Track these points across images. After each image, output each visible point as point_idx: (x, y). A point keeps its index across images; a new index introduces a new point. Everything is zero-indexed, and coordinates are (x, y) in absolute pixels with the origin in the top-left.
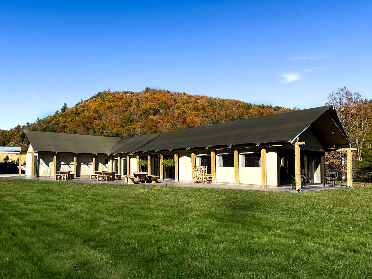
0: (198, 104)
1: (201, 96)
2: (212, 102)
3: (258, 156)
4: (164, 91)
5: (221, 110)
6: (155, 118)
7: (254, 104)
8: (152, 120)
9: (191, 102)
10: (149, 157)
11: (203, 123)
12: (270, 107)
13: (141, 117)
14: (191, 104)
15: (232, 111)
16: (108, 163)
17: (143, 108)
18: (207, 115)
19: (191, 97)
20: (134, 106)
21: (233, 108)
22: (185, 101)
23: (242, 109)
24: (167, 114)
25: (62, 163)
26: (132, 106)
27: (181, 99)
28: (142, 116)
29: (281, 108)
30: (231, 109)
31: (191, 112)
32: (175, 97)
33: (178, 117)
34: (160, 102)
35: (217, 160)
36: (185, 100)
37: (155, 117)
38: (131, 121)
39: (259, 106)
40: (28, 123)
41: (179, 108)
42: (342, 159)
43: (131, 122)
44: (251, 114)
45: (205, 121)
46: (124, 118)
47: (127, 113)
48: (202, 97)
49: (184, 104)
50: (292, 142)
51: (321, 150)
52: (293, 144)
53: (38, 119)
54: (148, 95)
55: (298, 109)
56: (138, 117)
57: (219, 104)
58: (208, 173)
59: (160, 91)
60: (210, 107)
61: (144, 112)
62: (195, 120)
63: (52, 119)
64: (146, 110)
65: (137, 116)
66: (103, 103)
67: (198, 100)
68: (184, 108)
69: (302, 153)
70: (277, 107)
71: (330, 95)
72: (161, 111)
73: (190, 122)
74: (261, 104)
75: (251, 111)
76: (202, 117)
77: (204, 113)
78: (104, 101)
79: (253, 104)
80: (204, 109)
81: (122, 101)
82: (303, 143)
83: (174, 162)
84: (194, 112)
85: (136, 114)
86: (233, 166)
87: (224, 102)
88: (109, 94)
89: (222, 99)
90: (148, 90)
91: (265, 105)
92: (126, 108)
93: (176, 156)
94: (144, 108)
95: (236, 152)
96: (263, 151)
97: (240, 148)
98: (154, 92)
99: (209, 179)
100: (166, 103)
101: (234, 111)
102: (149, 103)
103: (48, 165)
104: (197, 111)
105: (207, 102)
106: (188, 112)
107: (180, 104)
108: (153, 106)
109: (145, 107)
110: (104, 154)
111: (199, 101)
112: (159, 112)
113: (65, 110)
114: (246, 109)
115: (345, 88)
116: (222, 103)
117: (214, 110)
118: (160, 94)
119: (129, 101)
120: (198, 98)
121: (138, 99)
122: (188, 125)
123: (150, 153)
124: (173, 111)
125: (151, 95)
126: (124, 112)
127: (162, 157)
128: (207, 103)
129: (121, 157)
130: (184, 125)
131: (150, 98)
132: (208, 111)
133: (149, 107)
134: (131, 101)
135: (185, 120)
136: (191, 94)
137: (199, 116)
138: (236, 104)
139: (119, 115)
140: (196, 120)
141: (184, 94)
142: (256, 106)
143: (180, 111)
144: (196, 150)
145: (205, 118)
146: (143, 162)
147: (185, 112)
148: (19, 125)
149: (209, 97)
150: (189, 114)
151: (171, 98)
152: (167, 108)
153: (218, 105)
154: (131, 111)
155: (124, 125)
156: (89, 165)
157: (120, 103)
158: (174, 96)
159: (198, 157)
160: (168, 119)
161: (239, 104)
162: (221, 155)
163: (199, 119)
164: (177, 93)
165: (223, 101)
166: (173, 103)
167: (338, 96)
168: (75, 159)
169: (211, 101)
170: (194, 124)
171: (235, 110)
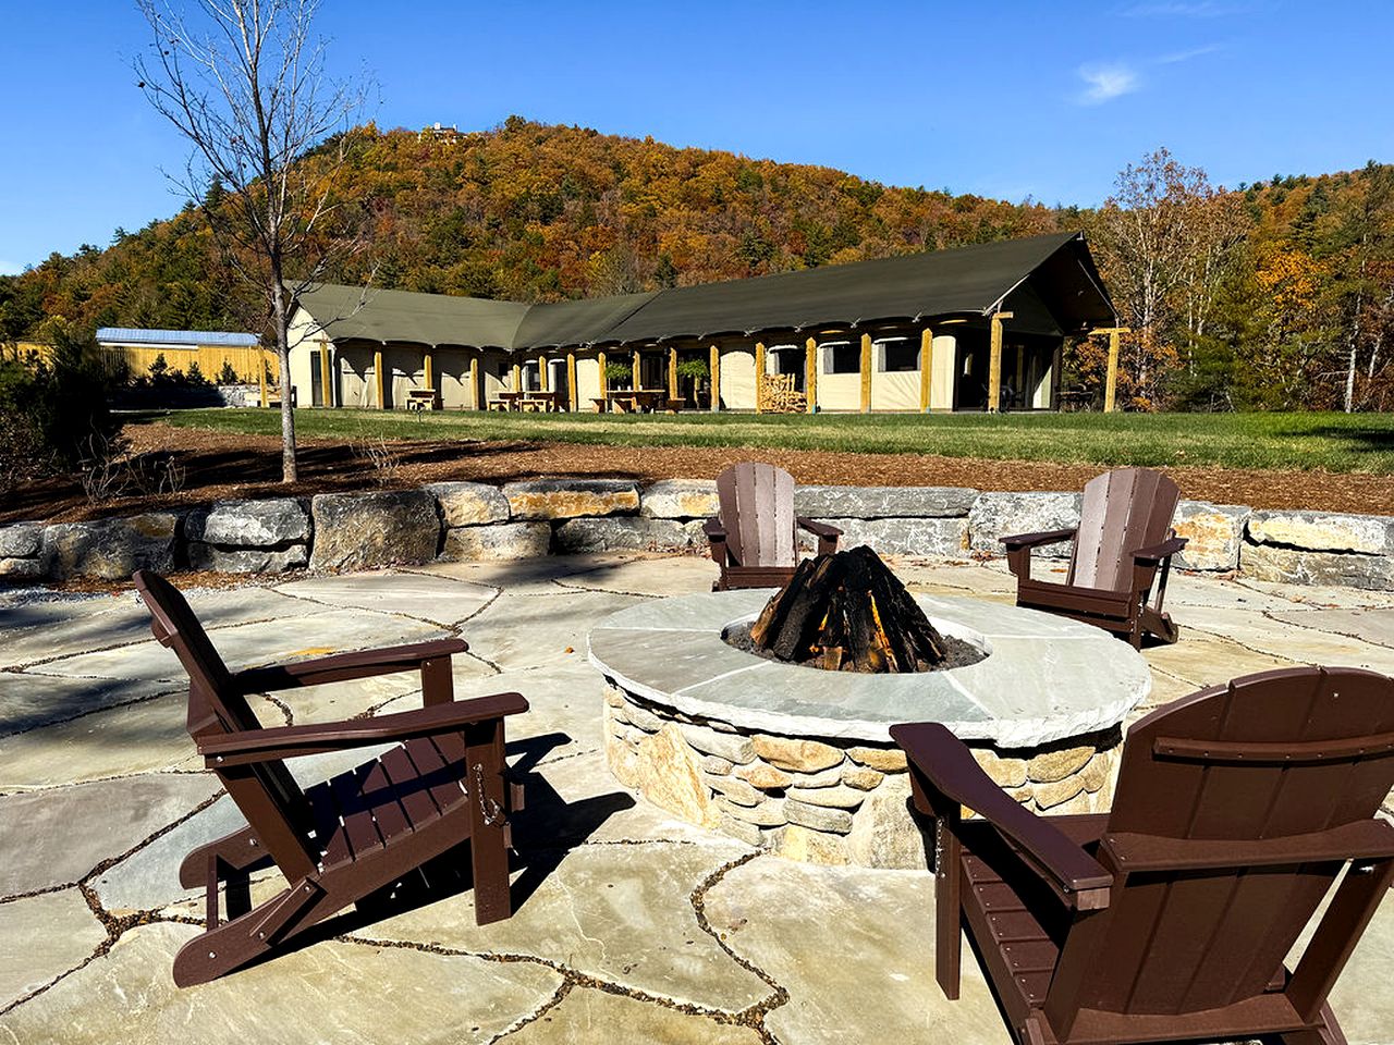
0: (697, 181)
1: (708, 153)
2: (749, 175)
3: (915, 345)
4: (576, 129)
5: (777, 207)
6: (549, 232)
7: (891, 185)
8: (540, 241)
9: (675, 174)
10: (637, 356)
11: (716, 254)
12: (944, 199)
13: (497, 226)
14: (675, 180)
15: (818, 209)
16: (507, 375)
17: (503, 195)
18: (730, 225)
19: (674, 154)
20: (472, 187)
21: (819, 198)
22: (652, 169)
23: (852, 203)
24: (589, 218)
25: (396, 371)
26: (461, 186)
27: (640, 162)
28: (500, 223)
29: (980, 201)
30: (812, 201)
31: (675, 211)
32: (615, 157)
33: (629, 228)
34: (564, 170)
35: (819, 357)
36: (654, 166)
37: (547, 228)
38: (466, 243)
39: (909, 194)
40: (85, 248)
41: (631, 197)
42: (1139, 370)
43: (463, 248)
44: (880, 221)
45: (724, 245)
46: (439, 229)
47: (445, 213)
48: (712, 157)
49: (650, 180)
50: (986, 312)
51: (1056, 333)
52: (987, 317)
53: (121, 233)
54: (519, 144)
55: (1036, 204)
56: (488, 229)
57: (773, 182)
58: (796, 390)
59: (560, 129)
60: (740, 195)
61: (507, 209)
62: (688, 241)
63: (178, 233)
64: (512, 201)
65: (485, 223)
66: (357, 173)
67: (698, 165)
68: (650, 198)
69: (1007, 337)
70: (969, 198)
71: (1119, 176)
72: (569, 206)
73: (672, 248)
74: (915, 188)
75: (879, 210)
76: (714, 233)
77: (721, 217)
78: (358, 168)
79: (887, 184)
80: (719, 202)
81: (425, 165)
82: (1010, 315)
83: (708, 366)
84: (684, 212)
85: (480, 216)
86: (858, 371)
87: (788, 177)
88: (374, 140)
89: (782, 166)
90: (515, 125)
91: (929, 190)
92: (442, 192)
93: (714, 350)
94: (506, 193)
95: (865, 338)
96: (927, 333)
97: (874, 329)
98: (541, 136)
99: (800, 404)
100: (583, 177)
101: (822, 209)
102: (524, 175)
103: (362, 375)
104: (696, 209)
105: (730, 174)
106: (666, 212)
107: (636, 182)
108: (538, 188)
109: (506, 189)
110: (500, 350)
111: (703, 172)
112: (561, 210)
113: (218, 200)
114: (864, 204)
115: (1165, 153)
116: (781, 181)
117: (755, 206)
118: (561, 141)
119: (450, 169)
120: (698, 160)
121: (481, 161)
122: (666, 261)
123: (637, 346)
124: (610, 205)
125: (530, 146)
126: (436, 206)
127: (673, 353)
128: (732, 179)
129: (548, 358)
130: (652, 258)
131: (527, 154)
132: (735, 210)
133: (524, 190)
134: (459, 166)
135: (655, 241)
136: (673, 146)
137: (702, 228)
138: (830, 183)
139: (417, 220)
140: (691, 243)
141: (649, 141)
142: (899, 192)
143: (634, 209)
144: (769, 337)
145: (723, 234)
146: (620, 370)
147: (652, 213)
148: (56, 255)
149: (737, 156)
150: (666, 220)
151: (602, 159)
152: (590, 196)
153: (767, 188)
154: (460, 204)
155: (442, 256)
156: (461, 380)
157: (417, 175)
158: (613, 150)
159: (771, 352)
160: (595, 236)
161: (840, 184)
162: (830, 346)
163: (704, 239)
164: (622, 137)
165: (786, 171)
166: (612, 177)
167: (1142, 179)
168: (427, 360)
169: (743, 174)
170: (687, 255)
171: (826, 207)
